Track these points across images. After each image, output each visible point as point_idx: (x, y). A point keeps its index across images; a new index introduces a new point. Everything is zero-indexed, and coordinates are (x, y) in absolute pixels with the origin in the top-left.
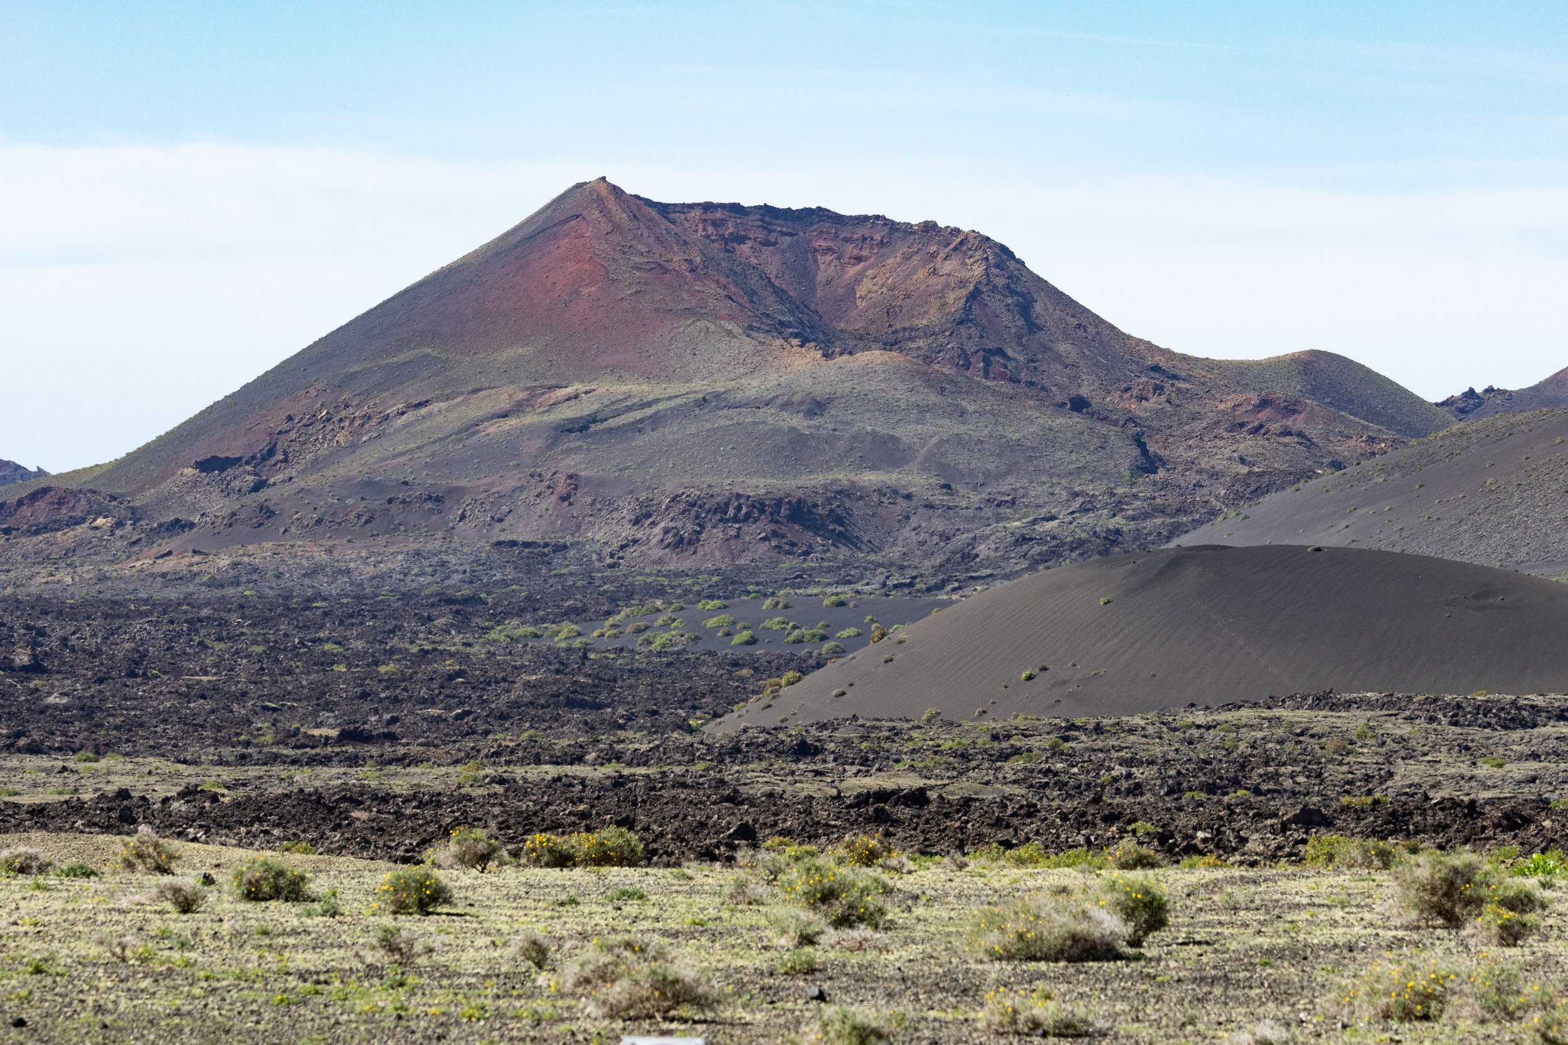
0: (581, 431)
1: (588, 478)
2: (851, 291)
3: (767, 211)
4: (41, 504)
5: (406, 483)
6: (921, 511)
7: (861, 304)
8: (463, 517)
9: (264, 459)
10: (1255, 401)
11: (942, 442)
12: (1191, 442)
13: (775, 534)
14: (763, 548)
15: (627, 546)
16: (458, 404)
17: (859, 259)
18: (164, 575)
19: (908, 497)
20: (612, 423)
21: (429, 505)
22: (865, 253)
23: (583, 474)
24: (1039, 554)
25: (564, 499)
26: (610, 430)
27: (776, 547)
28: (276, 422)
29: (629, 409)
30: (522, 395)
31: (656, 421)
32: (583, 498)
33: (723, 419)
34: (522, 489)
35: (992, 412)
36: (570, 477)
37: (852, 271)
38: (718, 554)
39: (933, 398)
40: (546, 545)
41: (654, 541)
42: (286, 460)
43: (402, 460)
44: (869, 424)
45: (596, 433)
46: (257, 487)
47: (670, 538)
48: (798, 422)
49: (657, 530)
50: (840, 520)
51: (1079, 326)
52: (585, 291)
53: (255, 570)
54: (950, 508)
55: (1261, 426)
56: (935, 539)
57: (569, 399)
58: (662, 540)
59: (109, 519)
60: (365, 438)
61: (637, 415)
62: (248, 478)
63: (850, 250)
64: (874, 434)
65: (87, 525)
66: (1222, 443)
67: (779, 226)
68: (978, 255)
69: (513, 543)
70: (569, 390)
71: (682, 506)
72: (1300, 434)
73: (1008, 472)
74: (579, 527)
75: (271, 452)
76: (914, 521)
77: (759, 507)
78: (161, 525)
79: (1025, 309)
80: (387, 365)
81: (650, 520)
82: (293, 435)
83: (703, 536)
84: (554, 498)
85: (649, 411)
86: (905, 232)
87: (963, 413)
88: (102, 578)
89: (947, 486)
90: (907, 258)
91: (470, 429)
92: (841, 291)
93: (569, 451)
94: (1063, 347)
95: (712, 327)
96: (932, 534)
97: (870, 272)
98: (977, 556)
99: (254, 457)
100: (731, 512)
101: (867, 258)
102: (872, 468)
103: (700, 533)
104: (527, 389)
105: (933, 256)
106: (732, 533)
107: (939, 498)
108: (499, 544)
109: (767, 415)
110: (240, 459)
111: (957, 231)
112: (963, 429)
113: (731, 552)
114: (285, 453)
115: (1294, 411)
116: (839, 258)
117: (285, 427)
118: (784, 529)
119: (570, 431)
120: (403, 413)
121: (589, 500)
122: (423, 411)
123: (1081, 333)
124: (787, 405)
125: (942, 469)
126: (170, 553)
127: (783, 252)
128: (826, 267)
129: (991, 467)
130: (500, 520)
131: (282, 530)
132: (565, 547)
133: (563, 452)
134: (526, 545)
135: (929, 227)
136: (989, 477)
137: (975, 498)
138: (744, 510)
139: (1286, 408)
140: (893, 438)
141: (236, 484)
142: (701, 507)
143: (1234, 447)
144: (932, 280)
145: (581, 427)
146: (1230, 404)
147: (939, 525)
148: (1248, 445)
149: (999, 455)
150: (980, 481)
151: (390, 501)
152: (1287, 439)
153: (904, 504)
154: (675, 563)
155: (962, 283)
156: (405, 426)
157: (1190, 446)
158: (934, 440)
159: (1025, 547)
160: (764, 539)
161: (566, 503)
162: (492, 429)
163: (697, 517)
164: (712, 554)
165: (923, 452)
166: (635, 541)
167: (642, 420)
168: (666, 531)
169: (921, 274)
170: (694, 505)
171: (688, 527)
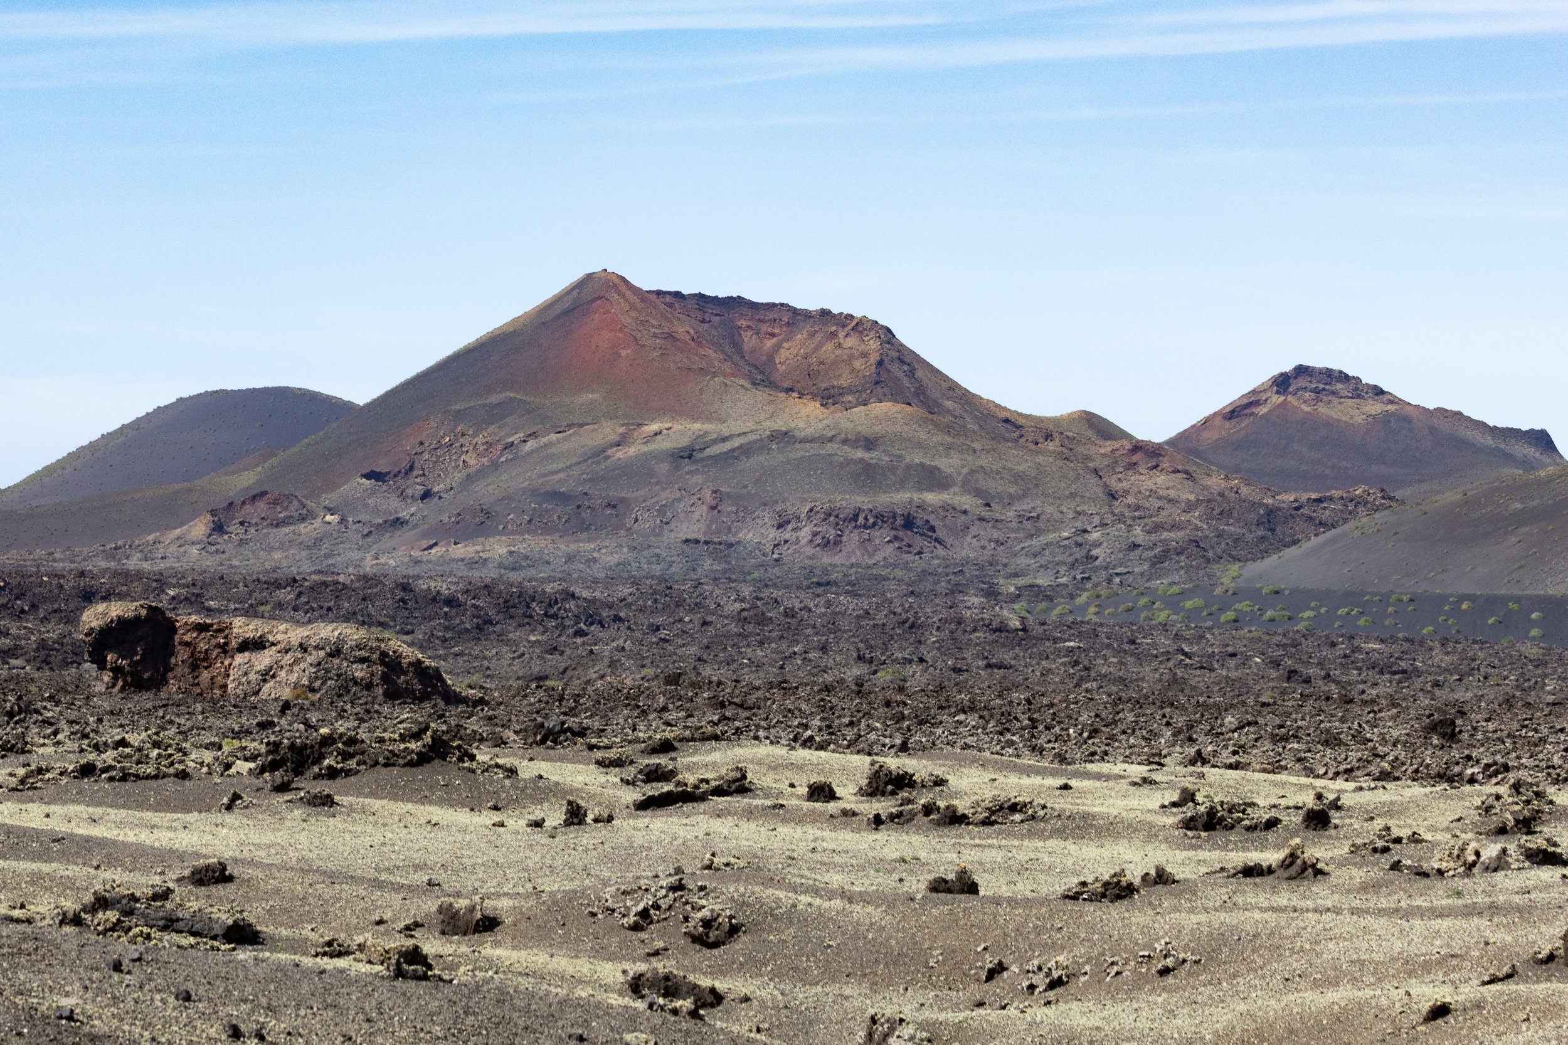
0: (690, 457)
1: (728, 493)
2: (771, 359)
3: (701, 299)
4: (261, 505)
5: (585, 494)
6: (977, 522)
7: (782, 368)
8: (636, 520)
9: (406, 473)
10: (1129, 447)
11: (972, 472)
12: (1120, 476)
13: (896, 538)
14: (889, 550)
15: (778, 545)
16: (571, 435)
17: (773, 335)
18: (462, 560)
19: (965, 512)
20: (709, 452)
21: (608, 511)
22: (776, 331)
23: (723, 489)
24: (1155, 557)
25: (713, 508)
26: (711, 457)
27: (899, 548)
28: (409, 445)
29: (715, 442)
30: (622, 430)
31: (746, 450)
32: (728, 508)
33: (799, 452)
34: (679, 500)
35: (994, 450)
36: (715, 492)
37: (769, 343)
38: (858, 552)
39: (949, 439)
40: (720, 543)
41: (804, 542)
42: (424, 475)
43: (562, 475)
44: (917, 458)
45: (702, 460)
46: (427, 495)
47: (818, 540)
48: (860, 454)
49: (805, 533)
50: (932, 529)
51: (950, 389)
52: (624, 353)
53: (526, 557)
54: (997, 521)
55: (1157, 466)
56: (993, 545)
57: (656, 434)
58: (811, 541)
59: (336, 516)
60: (502, 459)
61: (727, 446)
62: (418, 487)
63: (765, 328)
64: (922, 465)
65: (319, 520)
66: (1142, 478)
67: (711, 309)
68: (872, 334)
69: (697, 542)
70: (654, 427)
71: (822, 516)
72: (1186, 472)
73: (1024, 496)
74: (729, 529)
75: (411, 468)
76: (974, 530)
77: (881, 518)
78: (386, 522)
79: (911, 374)
80: (485, 405)
81: (790, 527)
82: (426, 456)
83: (844, 539)
84: (705, 508)
85: (736, 443)
86: (806, 316)
87: (974, 451)
88: (417, 562)
89: (988, 505)
90: (812, 335)
91: (600, 453)
92: (764, 358)
93: (691, 472)
94: (949, 404)
95: (728, 383)
96: (990, 541)
97: (785, 345)
98: (1097, 558)
99: (399, 472)
100: (861, 520)
101: (779, 335)
102: (930, 489)
103: (841, 536)
104: (623, 425)
105: (834, 335)
106: (867, 537)
107: (986, 514)
108: (687, 541)
109: (831, 448)
110: (389, 473)
111: (852, 317)
112: (983, 462)
113: (867, 551)
114: (423, 470)
115: (1160, 455)
116: (757, 333)
117: (419, 450)
118: (901, 534)
119: (682, 457)
120: (525, 441)
121: (734, 509)
122: (545, 440)
123: (951, 393)
124: (845, 442)
125: (979, 493)
126: (436, 544)
127: (716, 328)
128: (749, 340)
129: (1012, 490)
130: (667, 523)
131: (501, 527)
132: (731, 545)
133: (687, 473)
134: (706, 543)
135: (825, 313)
136: (1013, 499)
137: (1011, 514)
138: (871, 520)
139: (1154, 452)
140: (936, 468)
141: (409, 492)
142: (837, 516)
143: (1153, 480)
144: (838, 352)
145: (687, 454)
146: (1109, 449)
147: (995, 534)
148: (1161, 480)
149: (1016, 483)
150: (1006, 501)
151: (579, 507)
152: (1178, 475)
153: (963, 517)
154: (826, 560)
155: (864, 355)
156: (532, 451)
157: (1119, 479)
158: (965, 471)
159: (1137, 552)
160: (889, 542)
161: (716, 511)
162: (620, 454)
163: (837, 524)
164: (854, 552)
165: (960, 478)
166: (786, 542)
167: (733, 450)
168: (815, 534)
169: (829, 346)
170: (830, 515)
171: (832, 534)
